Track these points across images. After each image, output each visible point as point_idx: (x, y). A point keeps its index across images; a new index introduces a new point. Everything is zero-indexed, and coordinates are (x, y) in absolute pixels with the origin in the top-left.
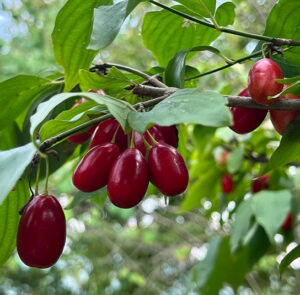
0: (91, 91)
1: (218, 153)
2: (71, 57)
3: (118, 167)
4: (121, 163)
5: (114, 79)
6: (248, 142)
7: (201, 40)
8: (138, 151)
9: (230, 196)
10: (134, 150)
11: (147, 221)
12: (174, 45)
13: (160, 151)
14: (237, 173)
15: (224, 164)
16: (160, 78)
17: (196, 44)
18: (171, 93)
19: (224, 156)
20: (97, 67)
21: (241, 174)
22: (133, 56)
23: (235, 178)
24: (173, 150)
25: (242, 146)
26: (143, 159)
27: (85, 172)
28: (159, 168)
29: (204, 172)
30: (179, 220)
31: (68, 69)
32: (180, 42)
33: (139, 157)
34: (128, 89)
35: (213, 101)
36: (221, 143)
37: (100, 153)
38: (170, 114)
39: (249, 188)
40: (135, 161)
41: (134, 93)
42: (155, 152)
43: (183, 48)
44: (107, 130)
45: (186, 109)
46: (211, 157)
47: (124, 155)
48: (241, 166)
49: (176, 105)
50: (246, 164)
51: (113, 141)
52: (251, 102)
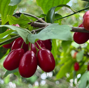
0: (13, 25)
1: (73, 53)
2: (4, 10)
3: (23, 59)
4: (25, 57)
5: (23, 19)
6: (85, 48)
7: (63, 2)
8: (32, 52)
9: (78, 72)
10: (31, 51)
11: (43, 83)
12: (51, 4)
13: (42, 52)
14: (81, 62)
15: (75, 58)
16: (44, 19)
17: (60, 4)
18: (48, 25)
19: (75, 54)
20: (16, 14)
21: (83, 62)
22: (37, 10)
23: (80, 64)
24: (49, 52)
25: (83, 50)
26: (35, 56)
27: (8, 61)
28: (42, 59)
29: (67, 61)
30: (57, 82)
31: (3, 15)
32: (53, 3)
33: (33, 55)
34: (29, 24)
35: (65, 29)
36: (74, 49)
37: (16, 53)
38: (46, 35)
39: (86, 69)
40: (31, 56)
41: (32, 26)
42: (40, 52)
43: (55, 5)
44: (19, 42)
45: (53, 33)
46: (70, 55)
47: (26, 54)
48: (83, 58)
49: (49, 31)
50: (85, 58)
51: (22, 47)
52: (84, 30)
